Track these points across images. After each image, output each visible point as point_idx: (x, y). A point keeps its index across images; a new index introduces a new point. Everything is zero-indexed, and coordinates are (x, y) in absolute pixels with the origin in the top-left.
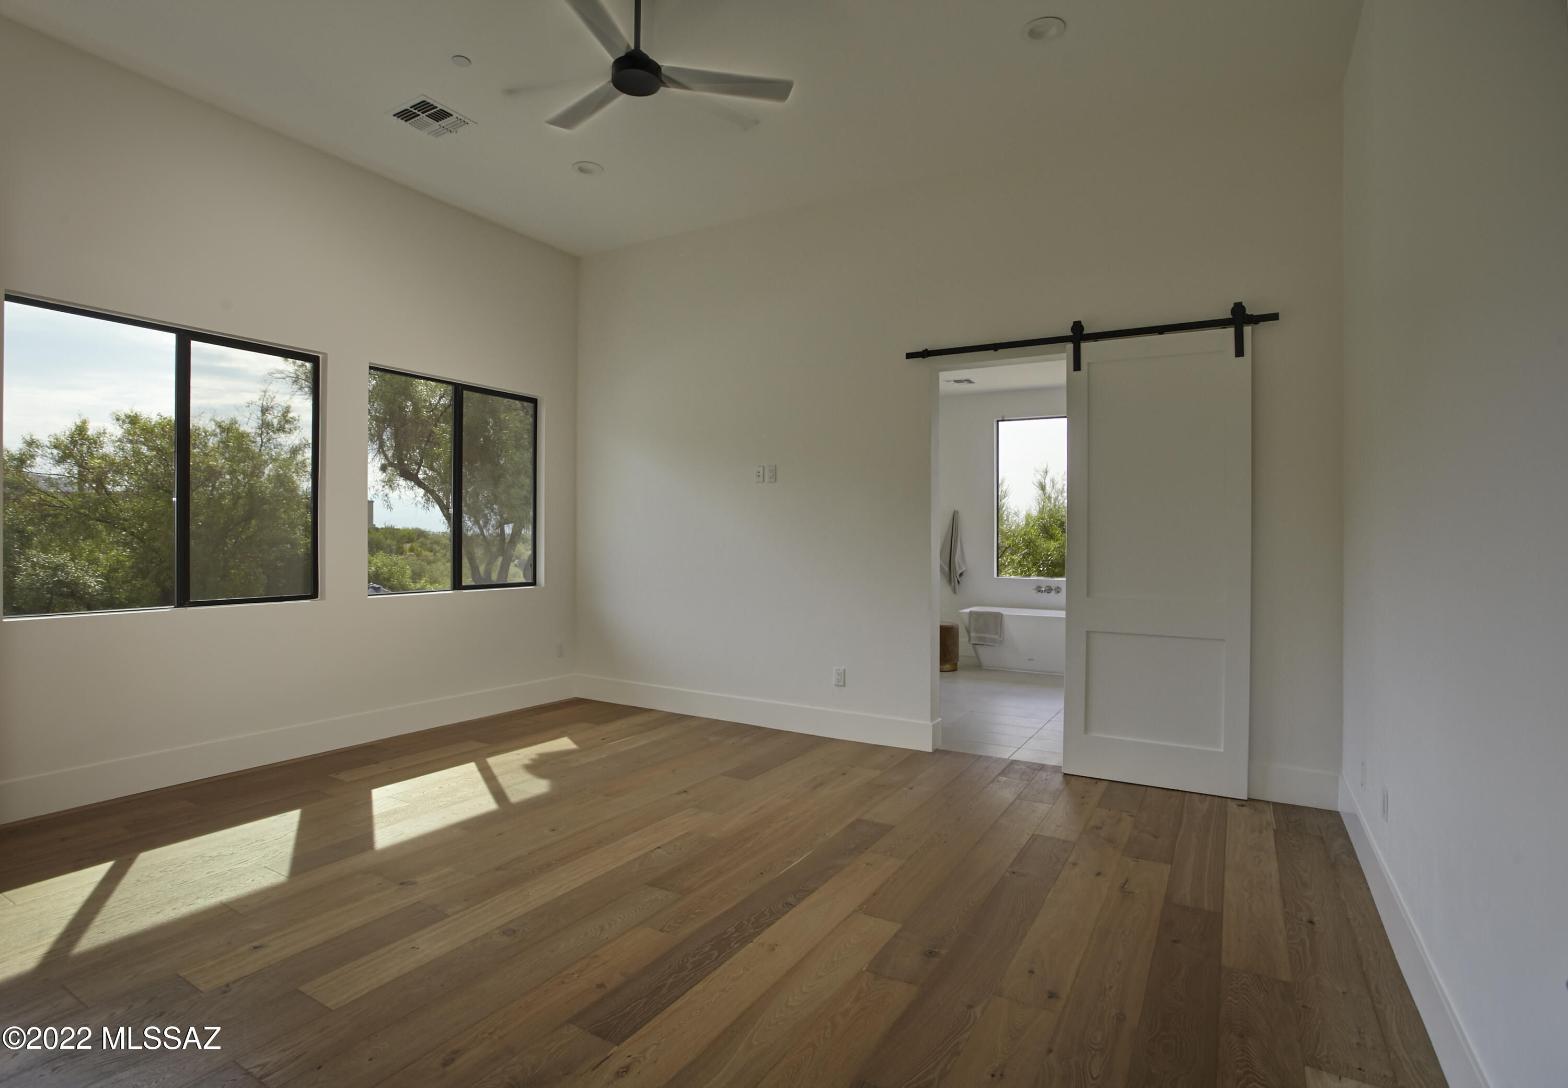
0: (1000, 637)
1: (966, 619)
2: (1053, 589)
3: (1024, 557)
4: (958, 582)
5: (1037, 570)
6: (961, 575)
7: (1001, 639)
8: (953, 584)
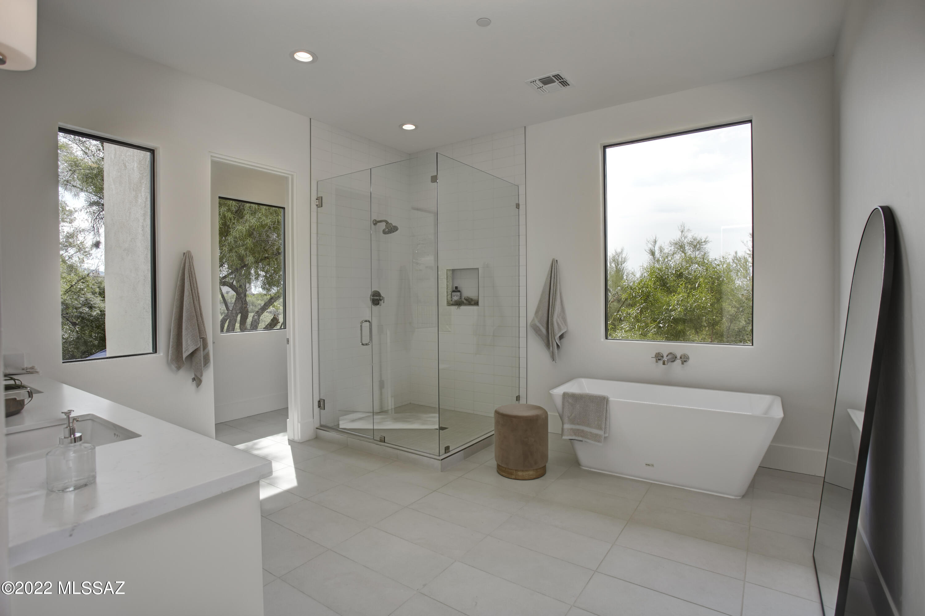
0: (604, 433)
1: (559, 402)
2: (678, 357)
3: (641, 311)
4: (558, 345)
5: (657, 325)
6: (561, 337)
7: (607, 435)
8: (551, 348)
